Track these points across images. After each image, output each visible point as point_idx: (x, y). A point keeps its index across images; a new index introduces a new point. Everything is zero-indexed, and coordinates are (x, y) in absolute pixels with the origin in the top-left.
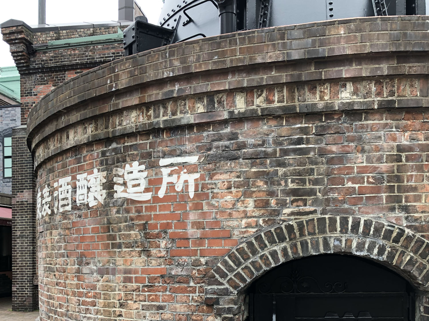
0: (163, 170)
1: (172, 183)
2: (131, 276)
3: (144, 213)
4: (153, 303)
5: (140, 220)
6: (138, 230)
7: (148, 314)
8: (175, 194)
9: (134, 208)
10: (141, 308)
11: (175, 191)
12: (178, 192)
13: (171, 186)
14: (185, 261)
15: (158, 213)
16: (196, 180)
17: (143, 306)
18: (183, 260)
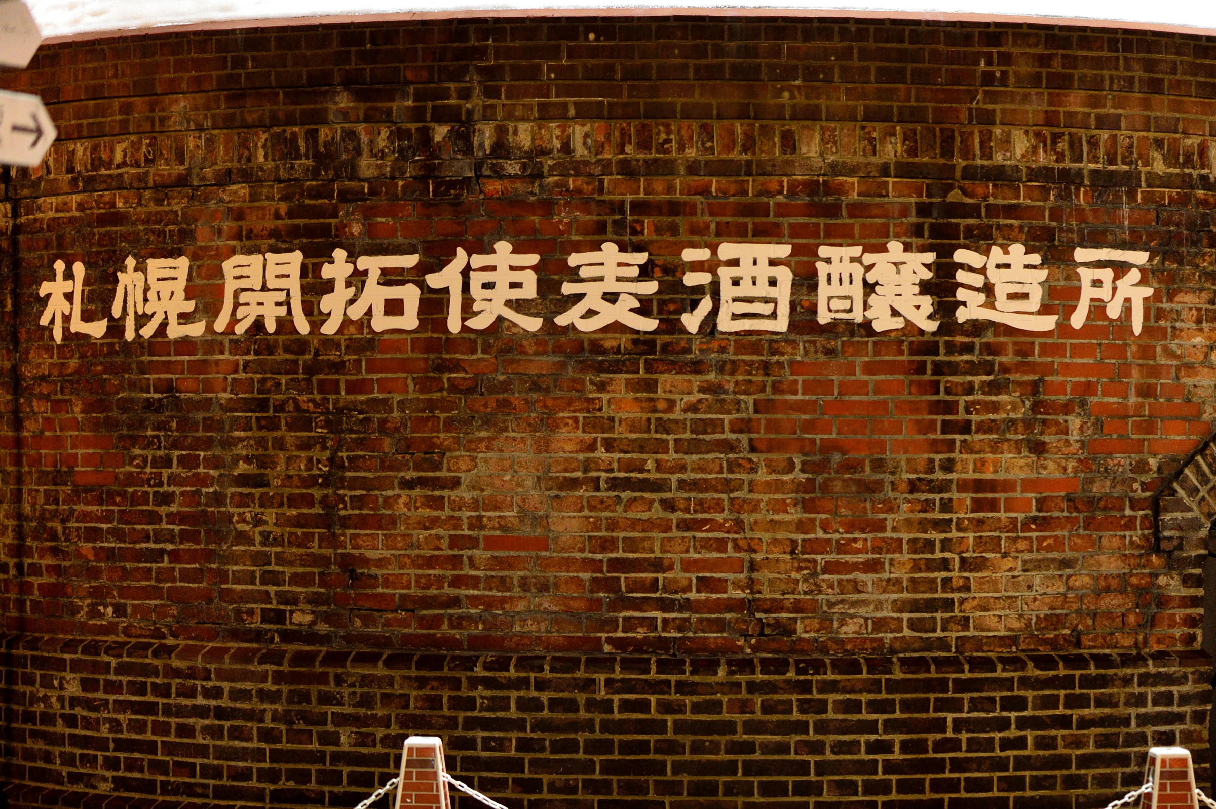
0: (1081, 271)
1: (1100, 300)
2: (996, 495)
3: (1036, 358)
4: (1050, 555)
5: (1025, 373)
6: (1018, 394)
7: (1037, 580)
8: (1106, 323)
9: (1010, 346)
10: (1020, 567)
11: (1106, 317)
12: (1111, 320)
13: (1098, 308)
14: (1119, 464)
15: (1067, 360)
16: (1146, 300)
17: (1025, 562)
18: (1116, 462)
